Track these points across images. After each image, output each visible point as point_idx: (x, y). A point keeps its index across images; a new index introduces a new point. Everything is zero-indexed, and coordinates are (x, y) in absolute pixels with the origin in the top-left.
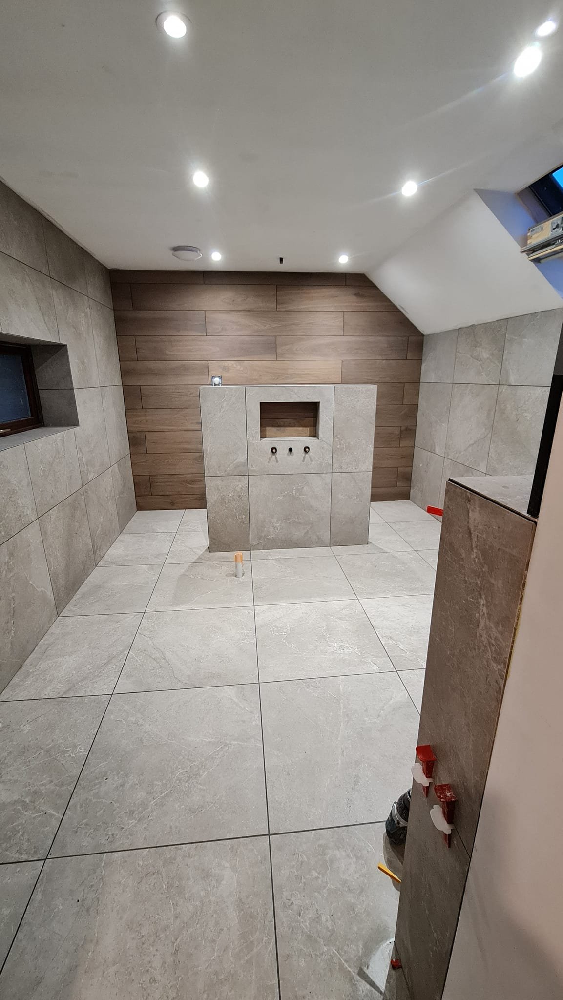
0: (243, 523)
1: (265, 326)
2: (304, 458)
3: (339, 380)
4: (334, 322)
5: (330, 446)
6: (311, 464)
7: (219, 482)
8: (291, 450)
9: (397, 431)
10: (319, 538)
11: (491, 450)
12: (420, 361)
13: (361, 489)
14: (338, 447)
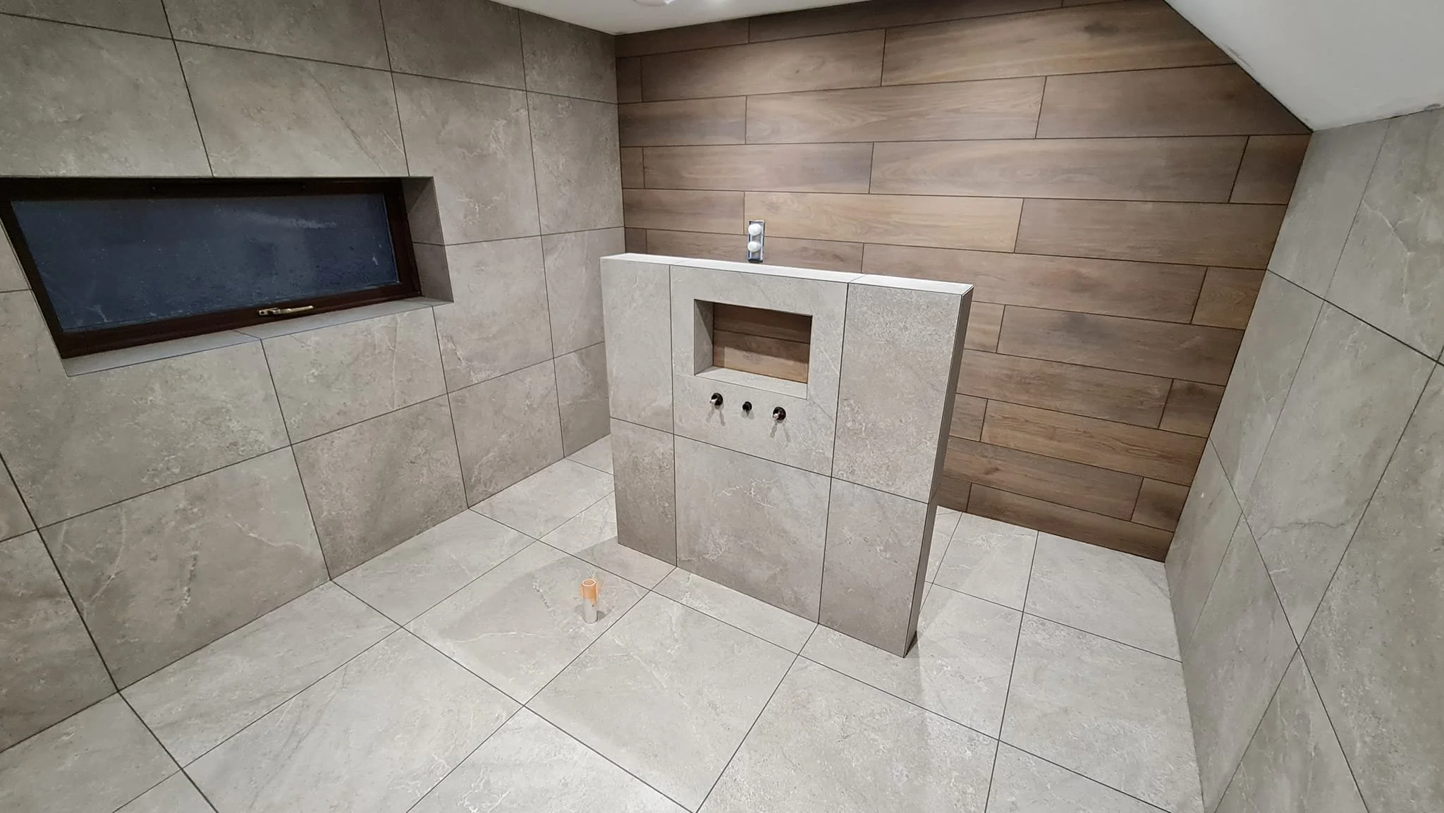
0: (666, 515)
1: (854, 120)
2: (774, 429)
3: (1009, 245)
4: (1014, 106)
5: (832, 420)
6: (787, 446)
7: (630, 434)
8: (747, 407)
9: (1157, 390)
10: (796, 598)
11: (1336, 588)
12: (1281, 207)
13: (896, 535)
14: (849, 425)
